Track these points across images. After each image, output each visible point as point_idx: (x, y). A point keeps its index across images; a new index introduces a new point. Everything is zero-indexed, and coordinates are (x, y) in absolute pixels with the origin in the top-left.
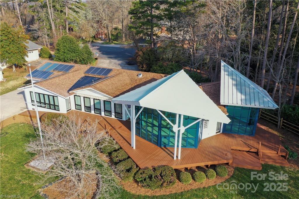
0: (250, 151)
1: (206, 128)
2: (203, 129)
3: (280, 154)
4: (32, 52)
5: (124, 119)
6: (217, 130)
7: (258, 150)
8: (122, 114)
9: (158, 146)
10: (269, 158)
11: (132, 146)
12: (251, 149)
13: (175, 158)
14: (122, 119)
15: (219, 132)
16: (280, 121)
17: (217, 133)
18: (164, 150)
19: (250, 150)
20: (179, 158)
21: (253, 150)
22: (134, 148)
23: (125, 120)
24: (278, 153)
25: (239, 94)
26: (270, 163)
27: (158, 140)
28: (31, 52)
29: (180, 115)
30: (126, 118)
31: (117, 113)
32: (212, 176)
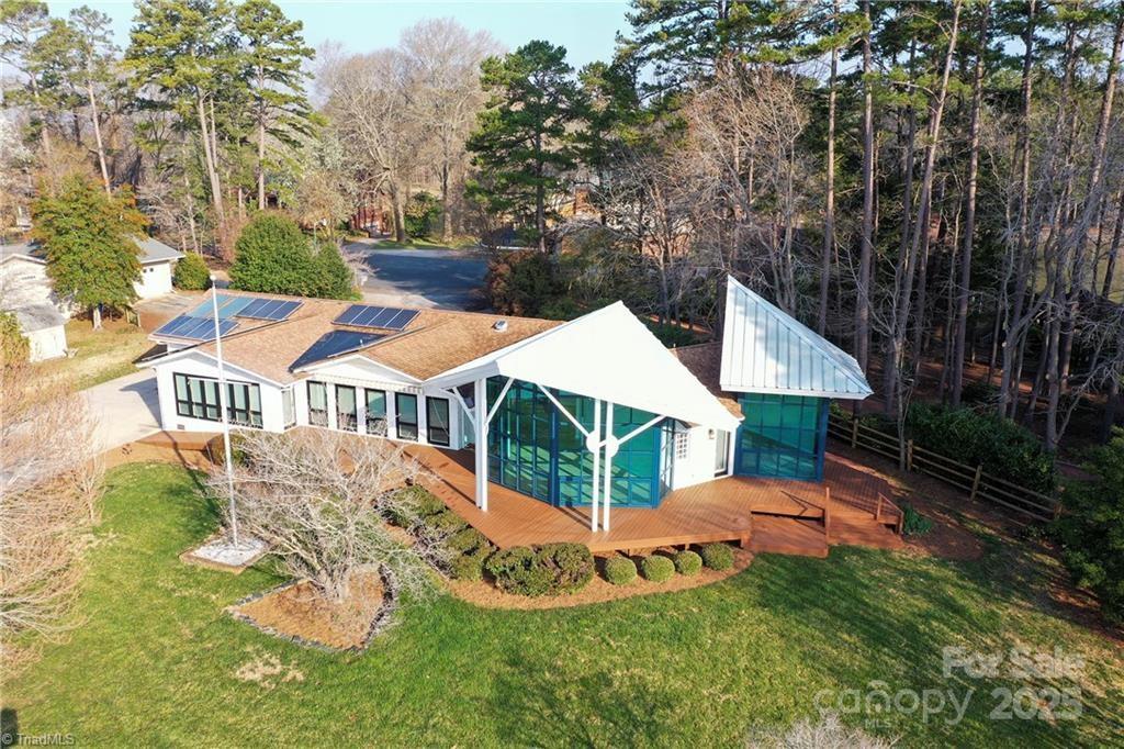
0: (804, 515)
1: (683, 459)
2: (677, 461)
3: (884, 522)
4: (152, 270)
5: (454, 445)
6: (717, 468)
7: (824, 511)
8: (448, 430)
9: (550, 504)
10: (851, 529)
11: (478, 505)
12: (806, 509)
13: (595, 528)
14: (448, 445)
15: (726, 473)
16: (907, 447)
17: (717, 475)
18: (567, 513)
19: (803, 512)
20: (606, 527)
21: (808, 513)
22: (485, 508)
23: (457, 449)
24: (875, 518)
25: (771, 362)
26: (854, 542)
27: (549, 492)
28: (148, 271)
29: (604, 404)
30: (460, 444)
31: (434, 428)
32: (691, 566)
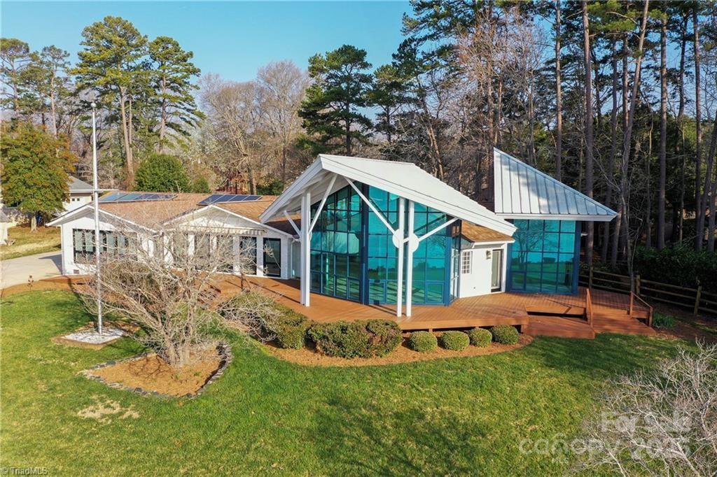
0: (568, 313)
1: (467, 274)
2: (462, 275)
3: (636, 316)
4: (78, 200)
5: (285, 275)
6: (493, 285)
7: (585, 309)
8: (280, 264)
9: (361, 303)
10: (612, 322)
11: (302, 303)
12: (570, 308)
13: (399, 314)
14: (280, 276)
15: (499, 289)
16: (635, 281)
17: (493, 291)
18: (375, 308)
19: (568, 310)
20: (409, 314)
21: (573, 312)
22: (308, 304)
23: (287, 279)
24: (629, 313)
25: (534, 198)
28: (76, 199)
30: (289, 275)
31: (268, 263)
